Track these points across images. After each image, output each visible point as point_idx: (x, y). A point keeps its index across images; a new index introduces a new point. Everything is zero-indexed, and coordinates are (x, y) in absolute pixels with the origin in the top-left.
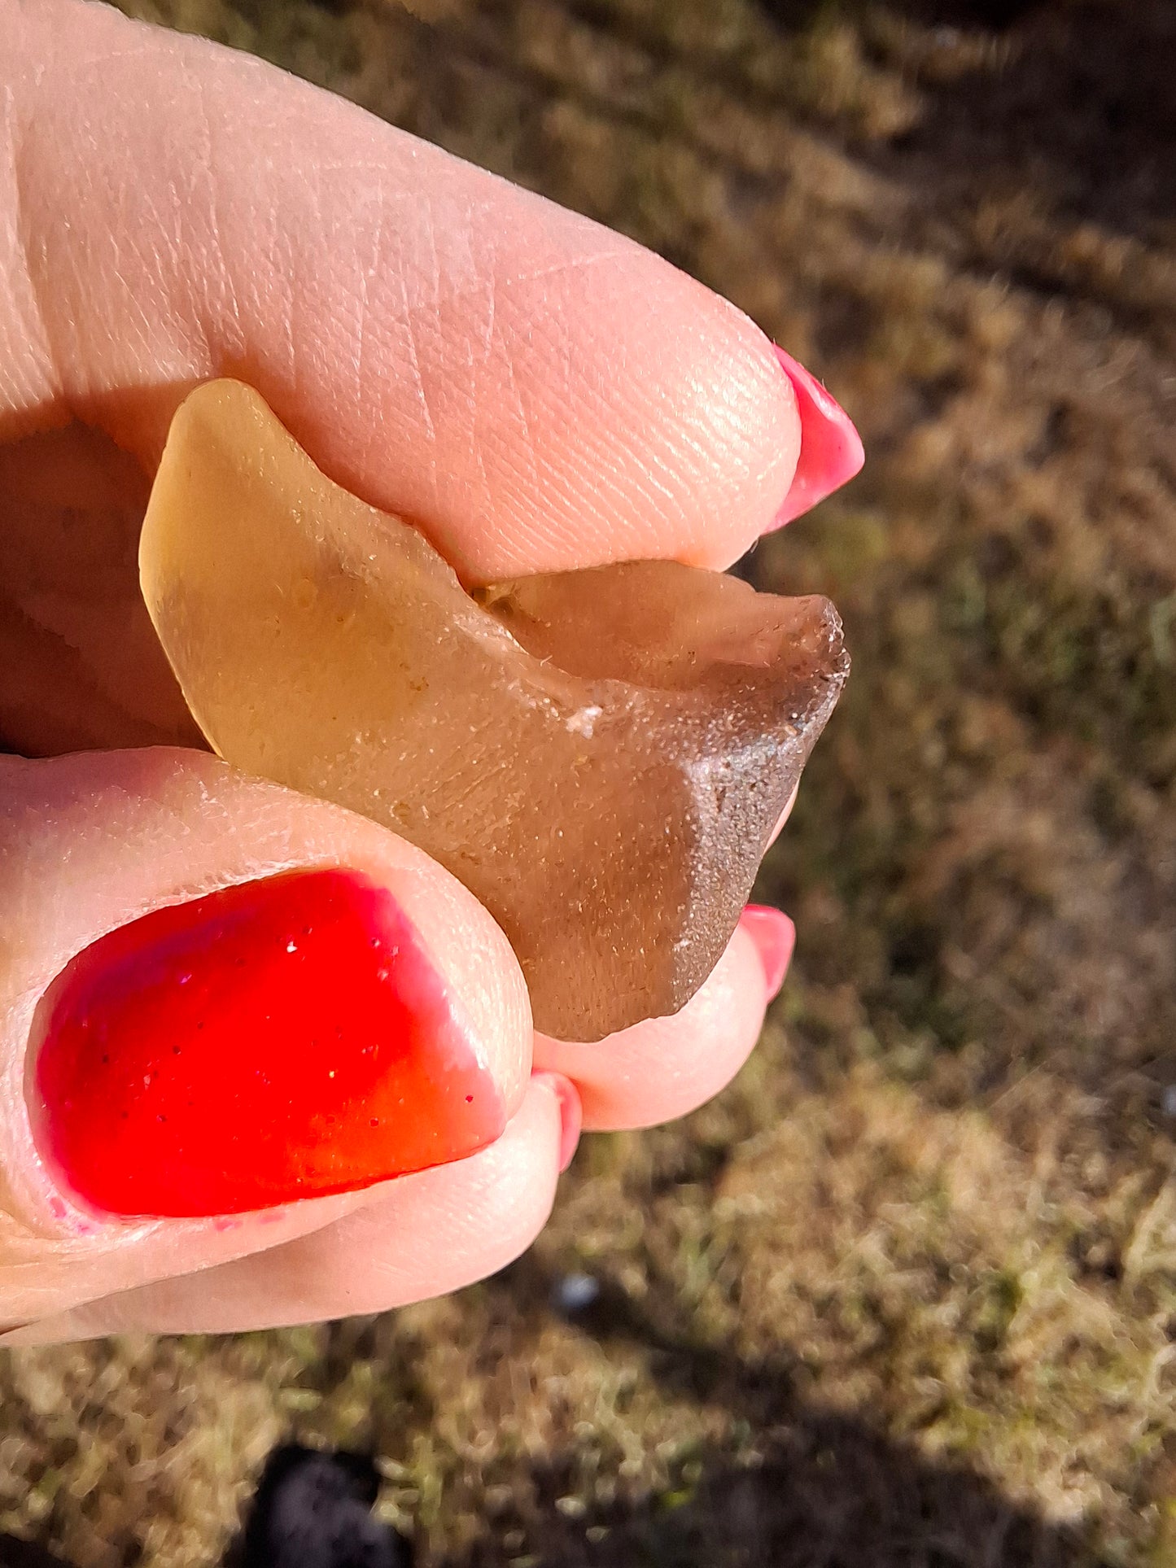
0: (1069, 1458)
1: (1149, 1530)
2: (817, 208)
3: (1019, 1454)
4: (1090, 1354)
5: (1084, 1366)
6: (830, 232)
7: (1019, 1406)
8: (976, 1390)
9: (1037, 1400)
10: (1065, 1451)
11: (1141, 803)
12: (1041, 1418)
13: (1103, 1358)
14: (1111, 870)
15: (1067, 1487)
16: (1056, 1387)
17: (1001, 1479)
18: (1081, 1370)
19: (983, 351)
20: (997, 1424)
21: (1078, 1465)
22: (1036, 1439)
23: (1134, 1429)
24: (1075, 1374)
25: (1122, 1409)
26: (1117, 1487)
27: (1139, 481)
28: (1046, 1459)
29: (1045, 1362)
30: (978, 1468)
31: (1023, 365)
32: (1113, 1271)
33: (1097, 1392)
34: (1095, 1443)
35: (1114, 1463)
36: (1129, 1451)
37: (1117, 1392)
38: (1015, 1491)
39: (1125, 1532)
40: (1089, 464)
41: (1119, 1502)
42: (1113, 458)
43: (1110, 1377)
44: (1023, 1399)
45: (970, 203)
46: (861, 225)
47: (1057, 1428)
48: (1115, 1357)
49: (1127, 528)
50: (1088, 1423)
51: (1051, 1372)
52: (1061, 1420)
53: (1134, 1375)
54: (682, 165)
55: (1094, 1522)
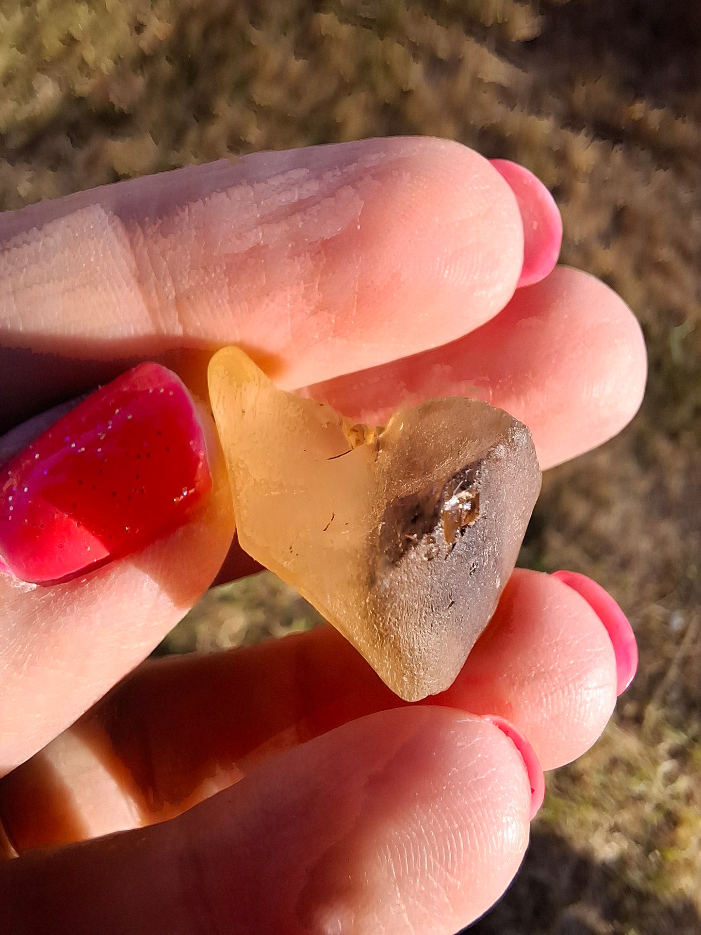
0: (610, 825)
1: (655, 867)
2: (477, 82)
3: (582, 823)
4: (625, 768)
5: (621, 774)
6: (487, 98)
7: (583, 797)
8: (559, 788)
9: (594, 793)
10: (607, 821)
11: (662, 447)
12: (596, 804)
13: (631, 769)
14: (643, 485)
15: (608, 841)
16: (604, 786)
17: (571, 838)
18: (619, 776)
19: (575, 172)
20: (570, 807)
21: (615, 828)
22: (592, 815)
23: (648, 809)
24: (616, 779)
25: (640, 798)
26: (637, 842)
27: (665, 253)
28: (597, 826)
29: (598, 771)
30: (558, 832)
31: (598, 182)
32: (638, 719)
33: (628, 789)
34: (625, 817)
35: (635, 829)
36: (644, 822)
37: (638, 787)
38: (578, 844)
39: (640, 868)
40: (637, 243)
41: (637, 851)
42: (651, 239)
43: (634, 780)
44: (586, 794)
45: (570, 81)
46: (505, 94)
47: (604, 809)
48: (639, 769)
49: (657, 282)
50: (621, 806)
51: (602, 778)
52: (606, 805)
53: (649, 779)
54: (397, 52)
55: (623, 862)
